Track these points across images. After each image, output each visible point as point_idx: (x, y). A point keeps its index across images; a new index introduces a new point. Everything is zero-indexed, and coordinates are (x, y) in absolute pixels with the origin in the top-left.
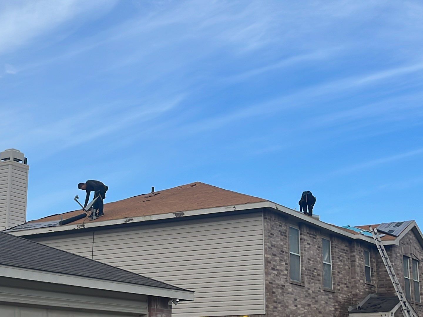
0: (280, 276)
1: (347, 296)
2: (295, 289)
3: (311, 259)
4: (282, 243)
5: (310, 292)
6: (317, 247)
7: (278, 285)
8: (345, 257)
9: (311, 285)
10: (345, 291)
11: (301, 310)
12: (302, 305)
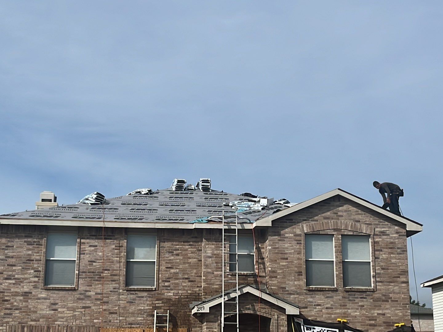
0: (21, 284)
1: (189, 292)
2: (54, 293)
3: (96, 261)
4: (30, 252)
5: (92, 293)
6: (114, 247)
7: (16, 292)
8: (190, 249)
9: (93, 287)
10: (183, 286)
11: (66, 313)
12: (67, 308)
